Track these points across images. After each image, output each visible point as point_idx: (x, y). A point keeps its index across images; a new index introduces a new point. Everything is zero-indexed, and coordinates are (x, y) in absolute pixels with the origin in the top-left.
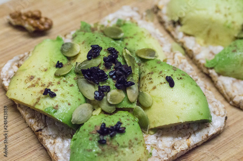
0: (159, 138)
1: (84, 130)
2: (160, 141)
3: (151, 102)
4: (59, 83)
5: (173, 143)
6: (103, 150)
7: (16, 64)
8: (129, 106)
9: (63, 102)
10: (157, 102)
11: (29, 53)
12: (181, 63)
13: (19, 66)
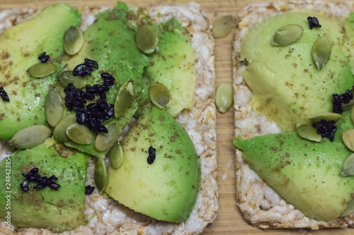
0: (110, 207)
1: (20, 159)
2: (108, 211)
3: (119, 165)
4: (25, 85)
5: (123, 222)
6: (21, 197)
7: (13, 18)
8: (94, 153)
9: (13, 113)
10: (126, 169)
11: (35, 12)
12: (206, 123)
13: (14, 23)
